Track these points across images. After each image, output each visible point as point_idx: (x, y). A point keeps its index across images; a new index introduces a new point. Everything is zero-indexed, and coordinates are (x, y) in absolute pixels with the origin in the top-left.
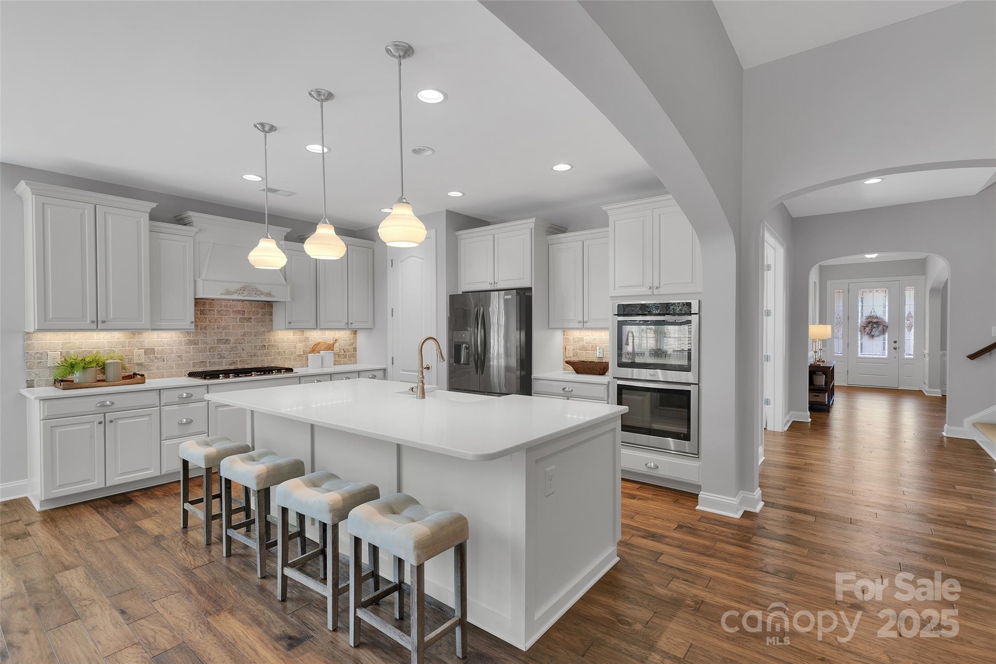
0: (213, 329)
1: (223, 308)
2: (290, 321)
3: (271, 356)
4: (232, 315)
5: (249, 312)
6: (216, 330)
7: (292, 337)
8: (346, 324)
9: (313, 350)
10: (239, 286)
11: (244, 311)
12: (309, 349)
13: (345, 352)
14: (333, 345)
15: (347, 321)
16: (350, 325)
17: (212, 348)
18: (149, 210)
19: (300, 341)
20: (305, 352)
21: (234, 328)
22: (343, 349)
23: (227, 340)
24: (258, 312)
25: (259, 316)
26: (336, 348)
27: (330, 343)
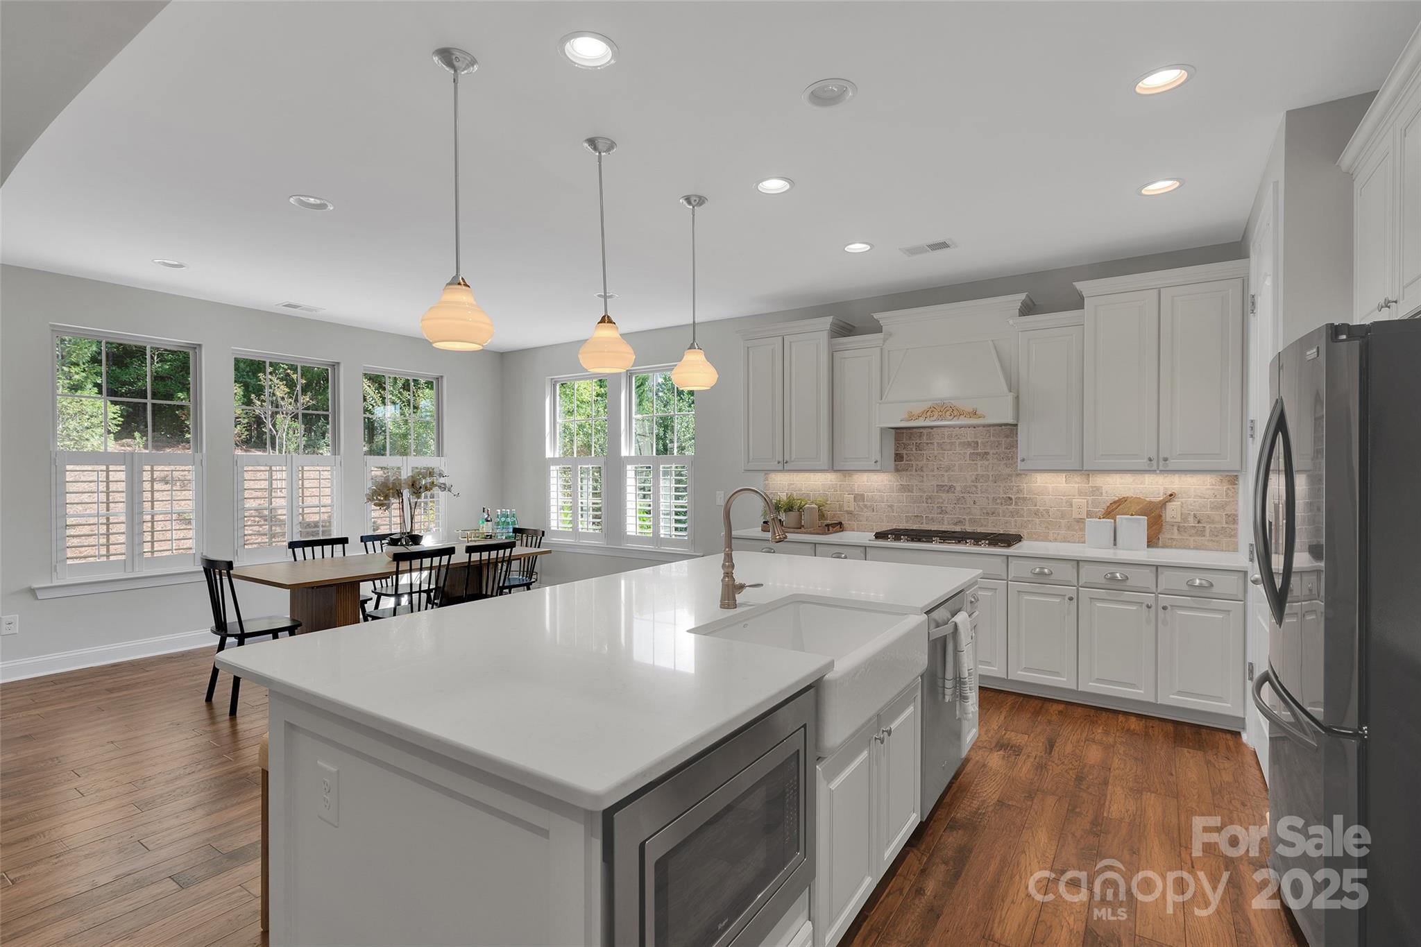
0: (932, 471)
1: (946, 440)
2: (1025, 457)
3: (1022, 517)
4: (958, 450)
5: (984, 444)
6: (936, 473)
7: (1064, 485)
8: (1150, 460)
9: (1110, 513)
10: (926, 406)
11: (977, 443)
12: (1101, 510)
13: (1199, 522)
14: (1163, 504)
15: (1153, 455)
16: (1161, 462)
17: (930, 498)
18: (828, 327)
19: (1081, 493)
20: (1089, 515)
21: (961, 469)
22: (1195, 516)
23: (951, 487)
24: (999, 443)
25: (1002, 449)
26: (1172, 512)
27: (1153, 500)
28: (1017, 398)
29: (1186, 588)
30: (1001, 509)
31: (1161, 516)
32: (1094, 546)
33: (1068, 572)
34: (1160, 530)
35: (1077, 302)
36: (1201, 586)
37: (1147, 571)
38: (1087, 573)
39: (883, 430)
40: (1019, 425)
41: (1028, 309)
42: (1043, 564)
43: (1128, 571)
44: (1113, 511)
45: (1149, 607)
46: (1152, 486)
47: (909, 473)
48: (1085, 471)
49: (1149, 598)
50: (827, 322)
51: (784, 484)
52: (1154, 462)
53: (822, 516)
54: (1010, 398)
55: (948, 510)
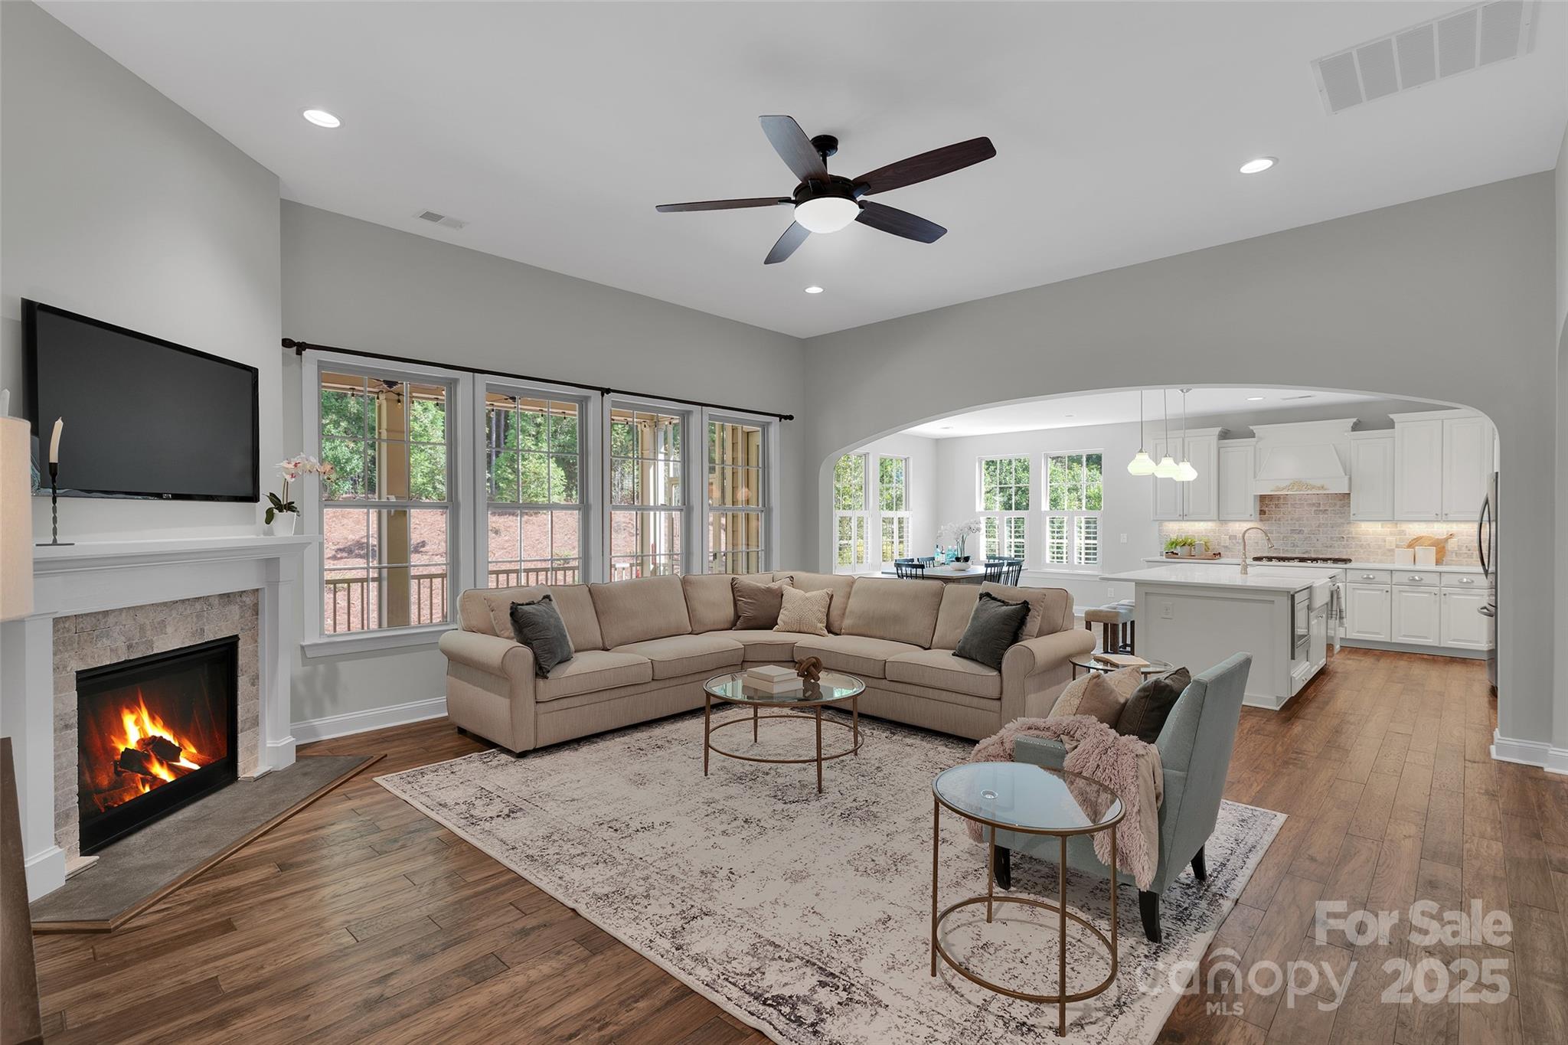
0: (1287, 520)
1: (1297, 502)
2: (1355, 512)
3: (1351, 548)
4: (1306, 508)
5: (1325, 505)
6: (1290, 522)
7: (1380, 529)
8: (1437, 515)
9: (1411, 545)
10: (1288, 483)
11: (1320, 504)
12: (1406, 544)
13: (1469, 550)
14: (1446, 540)
15: (1439, 513)
16: (1444, 516)
17: (1286, 537)
18: (1217, 433)
19: (1391, 534)
20: (1397, 546)
21: (1307, 520)
22: (1467, 547)
23: (1300, 531)
24: (1335, 504)
25: (1337, 507)
26: (1452, 545)
27: (1440, 537)
28: (1350, 479)
29: (1458, 583)
30: (1336, 544)
31: (1444, 547)
32: (1402, 561)
33: (1386, 577)
34: (1444, 556)
35: (1391, 425)
36: (1467, 582)
37: (1434, 575)
38: (1396, 577)
39: (1255, 496)
40: (1351, 495)
41: (1356, 427)
42: (1368, 572)
43: (1422, 575)
44: (1413, 544)
45: (1435, 594)
46: (1439, 530)
47: (1270, 522)
48: (1394, 521)
49: (1436, 590)
50: (1217, 430)
51: (1177, 529)
52: (1439, 516)
53: (1207, 549)
54: (1346, 478)
55: (1299, 545)
